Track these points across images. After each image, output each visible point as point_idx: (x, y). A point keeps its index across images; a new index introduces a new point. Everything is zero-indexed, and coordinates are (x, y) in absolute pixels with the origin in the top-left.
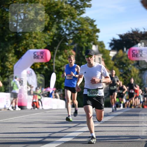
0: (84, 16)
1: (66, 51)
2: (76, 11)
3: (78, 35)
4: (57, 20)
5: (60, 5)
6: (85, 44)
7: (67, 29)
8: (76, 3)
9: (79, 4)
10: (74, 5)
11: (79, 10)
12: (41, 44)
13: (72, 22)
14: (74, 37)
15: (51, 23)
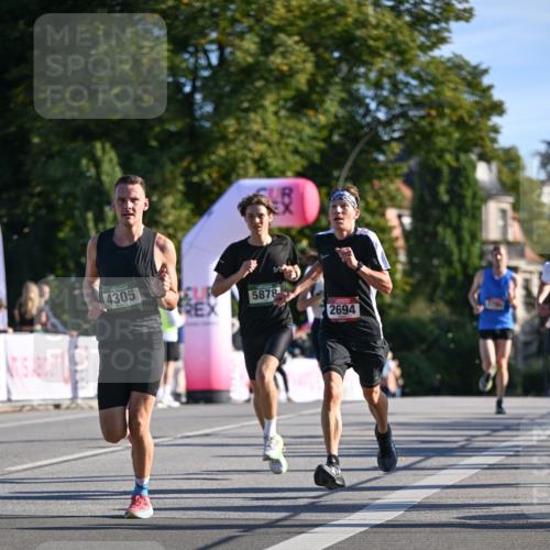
0: (443, 52)
1: (376, 183)
2: (416, 33)
3: (423, 123)
4: (344, 68)
5: (353, 13)
6: (448, 157)
7: (382, 102)
8: (415, 5)
9: (426, 8)
10: (409, 12)
11: (425, 31)
12: (284, 158)
13: (401, 76)
14: (407, 132)
15: (321, 81)
